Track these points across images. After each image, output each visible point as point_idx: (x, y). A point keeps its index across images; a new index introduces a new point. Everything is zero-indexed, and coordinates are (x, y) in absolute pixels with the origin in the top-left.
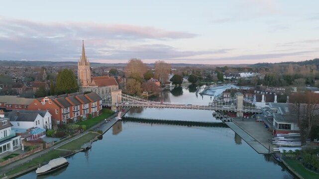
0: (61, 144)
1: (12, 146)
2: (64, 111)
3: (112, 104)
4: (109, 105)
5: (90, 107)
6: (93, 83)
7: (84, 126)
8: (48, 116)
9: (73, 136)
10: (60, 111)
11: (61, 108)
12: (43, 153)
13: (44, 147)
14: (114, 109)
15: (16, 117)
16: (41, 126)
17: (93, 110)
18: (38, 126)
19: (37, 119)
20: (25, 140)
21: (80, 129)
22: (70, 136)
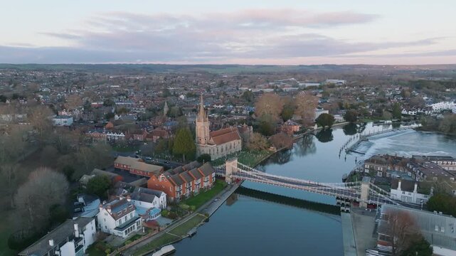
0: (173, 227)
1: (136, 227)
2: (177, 189)
3: (227, 174)
4: (223, 175)
5: (202, 182)
6: (212, 140)
7: (193, 207)
8: (163, 196)
9: (183, 218)
10: (174, 189)
11: (174, 186)
12: (157, 236)
13: (159, 231)
14: (228, 180)
15: (139, 197)
16: (157, 206)
17: (205, 184)
18: (155, 206)
19: (154, 201)
20: (145, 221)
21: (190, 210)
22: (180, 219)
